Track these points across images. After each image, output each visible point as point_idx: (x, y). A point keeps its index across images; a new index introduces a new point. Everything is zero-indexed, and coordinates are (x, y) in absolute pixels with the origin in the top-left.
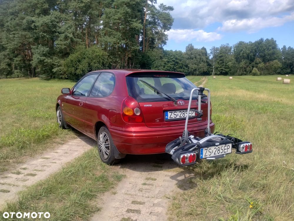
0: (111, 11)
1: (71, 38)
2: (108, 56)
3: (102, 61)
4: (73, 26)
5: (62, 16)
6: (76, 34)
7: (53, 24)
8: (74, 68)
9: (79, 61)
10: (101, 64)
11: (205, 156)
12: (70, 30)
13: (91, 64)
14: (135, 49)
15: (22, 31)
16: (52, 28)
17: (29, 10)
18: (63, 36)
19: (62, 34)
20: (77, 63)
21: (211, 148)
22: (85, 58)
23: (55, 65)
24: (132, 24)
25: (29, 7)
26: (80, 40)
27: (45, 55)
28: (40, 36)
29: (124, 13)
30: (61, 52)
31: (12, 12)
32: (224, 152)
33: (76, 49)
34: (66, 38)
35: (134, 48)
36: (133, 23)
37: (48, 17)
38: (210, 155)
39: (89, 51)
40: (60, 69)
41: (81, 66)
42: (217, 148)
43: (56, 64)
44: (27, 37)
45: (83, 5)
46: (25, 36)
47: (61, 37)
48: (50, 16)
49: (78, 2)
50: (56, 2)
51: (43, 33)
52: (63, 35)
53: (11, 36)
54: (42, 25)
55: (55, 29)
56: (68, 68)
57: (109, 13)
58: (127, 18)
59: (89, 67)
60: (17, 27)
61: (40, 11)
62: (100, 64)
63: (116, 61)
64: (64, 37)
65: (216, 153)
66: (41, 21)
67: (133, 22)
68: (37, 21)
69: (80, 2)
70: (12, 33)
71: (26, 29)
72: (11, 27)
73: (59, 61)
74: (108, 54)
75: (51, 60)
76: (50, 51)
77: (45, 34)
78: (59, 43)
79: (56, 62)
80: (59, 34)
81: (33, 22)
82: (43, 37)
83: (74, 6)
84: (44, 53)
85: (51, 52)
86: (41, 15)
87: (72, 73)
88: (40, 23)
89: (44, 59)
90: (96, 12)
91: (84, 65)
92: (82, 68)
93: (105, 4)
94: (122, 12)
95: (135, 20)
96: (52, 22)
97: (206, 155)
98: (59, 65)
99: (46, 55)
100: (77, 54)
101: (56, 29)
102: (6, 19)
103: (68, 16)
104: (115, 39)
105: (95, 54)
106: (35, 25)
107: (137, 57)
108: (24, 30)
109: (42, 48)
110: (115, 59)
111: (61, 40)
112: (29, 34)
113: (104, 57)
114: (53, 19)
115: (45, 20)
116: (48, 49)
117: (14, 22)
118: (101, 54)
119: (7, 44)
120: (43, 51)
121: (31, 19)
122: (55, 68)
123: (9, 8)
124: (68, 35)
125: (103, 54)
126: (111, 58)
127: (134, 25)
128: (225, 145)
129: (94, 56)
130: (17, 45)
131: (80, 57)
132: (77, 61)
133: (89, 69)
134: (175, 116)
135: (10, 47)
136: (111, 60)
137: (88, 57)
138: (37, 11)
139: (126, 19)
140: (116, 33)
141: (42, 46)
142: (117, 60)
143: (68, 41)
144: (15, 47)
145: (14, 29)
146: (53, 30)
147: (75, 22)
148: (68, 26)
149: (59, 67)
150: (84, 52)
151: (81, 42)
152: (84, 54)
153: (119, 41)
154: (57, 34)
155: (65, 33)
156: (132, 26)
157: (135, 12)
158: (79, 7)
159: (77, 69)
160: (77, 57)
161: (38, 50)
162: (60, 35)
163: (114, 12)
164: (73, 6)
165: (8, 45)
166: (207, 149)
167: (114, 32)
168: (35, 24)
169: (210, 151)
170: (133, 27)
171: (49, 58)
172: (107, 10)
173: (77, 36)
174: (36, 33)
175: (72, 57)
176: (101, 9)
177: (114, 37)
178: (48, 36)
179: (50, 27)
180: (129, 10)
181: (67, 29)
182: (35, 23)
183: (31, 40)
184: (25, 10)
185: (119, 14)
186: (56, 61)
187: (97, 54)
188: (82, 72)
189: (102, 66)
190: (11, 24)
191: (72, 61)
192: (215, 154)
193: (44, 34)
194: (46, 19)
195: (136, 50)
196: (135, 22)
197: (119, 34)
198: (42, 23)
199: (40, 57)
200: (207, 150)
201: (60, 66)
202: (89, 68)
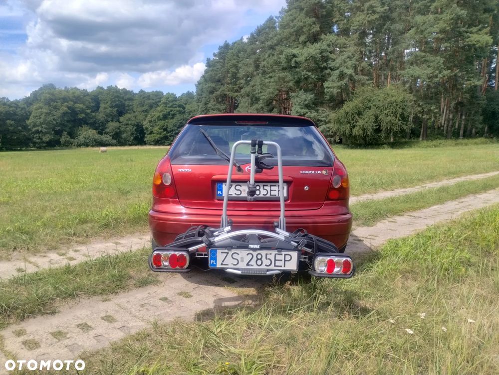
0: (427, 20)
1: (351, 76)
2: (414, 101)
3: (400, 111)
4: (356, 55)
5: (338, 41)
6: (359, 69)
7: (322, 57)
8: (349, 125)
9: (359, 114)
10: (398, 116)
11: (222, 264)
12: (350, 63)
13: (380, 118)
14: (473, 84)
15: (280, 71)
16: (321, 63)
17: (293, 38)
18: (336, 73)
19: (336, 70)
20: (354, 117)
21: (238, 251)
22: (370, 108)
23: (322, 121)
24: (469, 37)
25: (291, 34)
26: (366, 77)
27: (307, 106)
28: (302, 77)
29: (452, 19)
30: (332, 99)
31: (271, 45)
32: (275, 266)
33: (356, 94)
34: (342, 76)
35: (470, 84)
36: (470, 35)
37: (317, 46)
38: (234, 265)
39: (380, 94)
40: (329, 128)
41: (361, 122)
42: (255, 254)
43: (323, 119)
44: (286, 80)
45: (376, 16)
46: (283, 79)
47: (334, 76)
48: (320, 44)
49: (368, 14)
50: (332, 19)
51: (306, 71)
52: (338, 71)
53: (267, 81)
54: (306, 60)
55: (325, 64)
56: (340, 126)
57: (422, 24)
58: (458, 27)
59: (375, 122)
60: (275, 67)
61: (305, 38)
62: (396, 117)
63: (430, 110)
64: (338, 74)
65: (253, 262)
66: (306, 52)
67: (471, 33)
68: (300, 54)
69: (371, 14)
70: (268, 75)
71: (287, 69)
72: (268, 67)
73: (328, 115)
74: (415, 99)
75: (316, 113)
76: (315, 99)
77: (310, 74)
78: (329, 86)
79: (324, 117)
80: (330, 71)
81: (294, 56)
82: (306, 79)
83: (361, 22)
84: (306, 102)
85: (317, 101)
86: (308, 44)
87: (345, 134)
88: (303, 57)
89: (305, 113)
90: (399, 26)
91: (366, 120)
92: (363, 126)
93: (418, 8)
94: (449, 17)
95: (474, 29)
96: (321, 53)
97: (224, 263)
98: (327, 121)
99: (310, 106)
100: (356, 101)
101: (327, 64)
102: (263, 56)
103: (349, 39)
104: (430, 69)
105: (388, 100)
106: (296, 62)
107: (477, 100)
108: (284, 69)
109: (304, 96)
110: (429, 106)
111: (333, 81)
112: (288, 75)
113: (405, 103)
114: (325, 47)
115: (311, 51)
116: (313, 96)
117: (271, 60)
118: (400, 99)
119: (261, 92)
120: (305, 100)
121: (292, 52)
122: (321, 126)
123: (267, 40)
124: (346, 71)
125: (404, 98)
126: (420, 106)
127: (472, 39)
128: (277, 252)
129: (386, 102)
130: (273, 93)
131: (361, 106)
132: (356, 113)
133: (376, 126)
134: (239, 192)
135: (263, 97)
136: (420, 109)
137: (375, 106)
138: (302, 38)
139: (456, 29)
140: (432, 59)
141: (305, 92)
142: (432, 108)
143: (345, 80)
144: (271, 97)
145: (271, 70)
146: (322, 66)
147: (359, 48)
148: (346, 56)
149: (327, 125)
150: (368, 98)
151: (368, 80)
152: (369, 101)
153: (437, 72)
154: (328, 71)
155: (340, 69)
156: (467, 42)
157: (478, 14)
158: (368, 21)
159: (354, 127)
160: (357, 107)
161: (298, 99)
162: (333, 72)
163: (432, 20)
164: (359, 21)
165: (261, 94)
166: (227, 251)
167: (430, 57)
168: (297, 59)
169: (235, 256)
170: (470, 43)
171: (313, 111)
172: (419, 19)
173: (362, 71)
174: (297, 73)
175: (348, 107)
176: (408, 18)
177: (429, 66)
178: (313, 77)
179: (318, 61)
180: (463, 12)
181: (345, 62)
182: (296, 57)
183: (291, 84)
184: (287, 38)
185: (442, 22)
186: (324, 115)
187: (393, 99)
188: (361, 132)
189: (399, 120)
190: (268, 63)
191: (347, 113)
192: (248, 265)
193: (307, 73)
194: (313, 49)
195: (476, 86)
196: (476, 32)
197: (440, 60)
198: (307, 56)
199: (300, 110)
200: (228, 253)
201: (329, 122)
202: (376, 124)
